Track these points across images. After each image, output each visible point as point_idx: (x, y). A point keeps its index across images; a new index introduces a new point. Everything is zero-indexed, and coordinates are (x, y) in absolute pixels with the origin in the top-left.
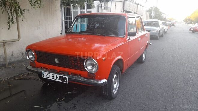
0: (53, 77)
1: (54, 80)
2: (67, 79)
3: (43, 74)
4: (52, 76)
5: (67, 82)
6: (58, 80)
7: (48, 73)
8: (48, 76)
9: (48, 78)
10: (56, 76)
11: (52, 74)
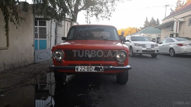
0: (89, 69)
1: (89, 71)
2: (103, 68)
3: (77, 69)
4: (87, 69)
5: (102, 71)
6: (93, 71)
7: (83, 67)
8: (82, 70)
9: (83, 71)
10: (91, 68)
11: (87, 67)
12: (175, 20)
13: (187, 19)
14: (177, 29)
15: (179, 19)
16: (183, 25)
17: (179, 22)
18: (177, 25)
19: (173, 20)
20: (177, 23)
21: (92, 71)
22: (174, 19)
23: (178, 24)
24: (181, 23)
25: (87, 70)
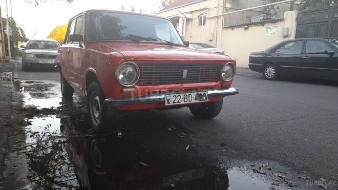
0: (186, 98)
1: (188, 102)
2: (207, 95)
3: (168, 100)
4: (184, 98)
5: (206, 99)
6: (194, 101)
7: (177, 95)
8: (176, 101)
9: (177, 103)
10: (190, 96)
11: (184, 95)
12: (181, 15)
13: (196, 15)
14: (183, 29)
15: (186, 15)
16: (190, 25)
17: (185, 19)
18: (183, 23)
19: (178, 16)
20: (183, 20)
21: (192, 102)
22: (179, 13)
23: (185, 22)
24: (188, 20)
25: (184, 102)
